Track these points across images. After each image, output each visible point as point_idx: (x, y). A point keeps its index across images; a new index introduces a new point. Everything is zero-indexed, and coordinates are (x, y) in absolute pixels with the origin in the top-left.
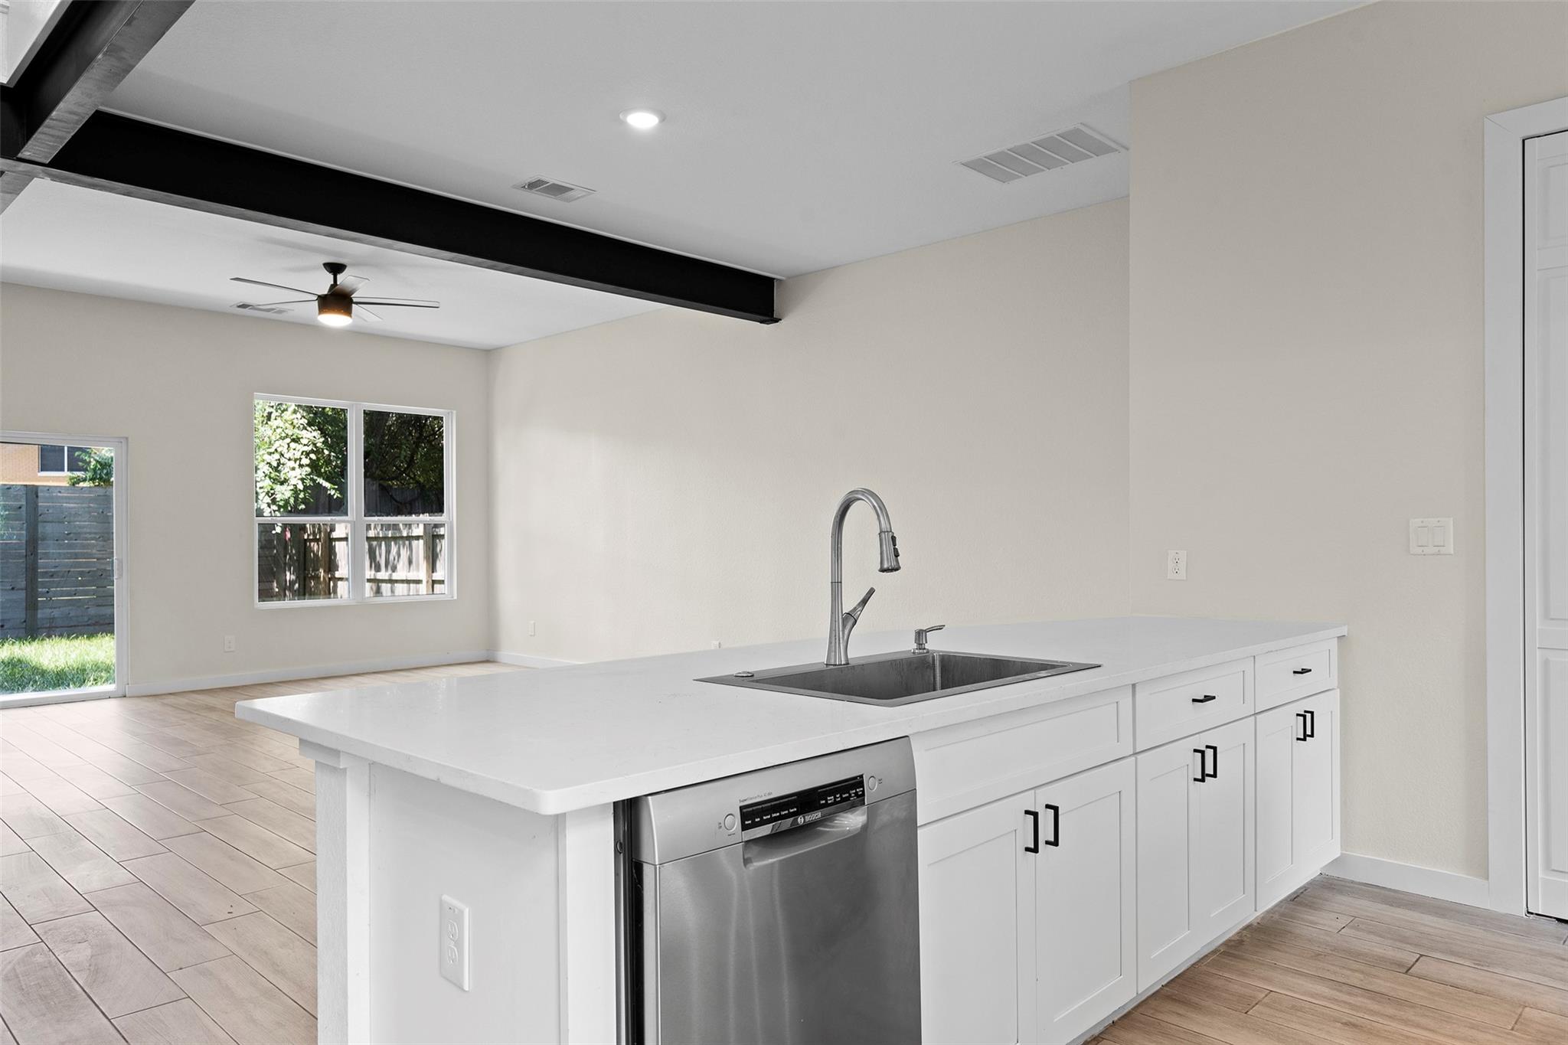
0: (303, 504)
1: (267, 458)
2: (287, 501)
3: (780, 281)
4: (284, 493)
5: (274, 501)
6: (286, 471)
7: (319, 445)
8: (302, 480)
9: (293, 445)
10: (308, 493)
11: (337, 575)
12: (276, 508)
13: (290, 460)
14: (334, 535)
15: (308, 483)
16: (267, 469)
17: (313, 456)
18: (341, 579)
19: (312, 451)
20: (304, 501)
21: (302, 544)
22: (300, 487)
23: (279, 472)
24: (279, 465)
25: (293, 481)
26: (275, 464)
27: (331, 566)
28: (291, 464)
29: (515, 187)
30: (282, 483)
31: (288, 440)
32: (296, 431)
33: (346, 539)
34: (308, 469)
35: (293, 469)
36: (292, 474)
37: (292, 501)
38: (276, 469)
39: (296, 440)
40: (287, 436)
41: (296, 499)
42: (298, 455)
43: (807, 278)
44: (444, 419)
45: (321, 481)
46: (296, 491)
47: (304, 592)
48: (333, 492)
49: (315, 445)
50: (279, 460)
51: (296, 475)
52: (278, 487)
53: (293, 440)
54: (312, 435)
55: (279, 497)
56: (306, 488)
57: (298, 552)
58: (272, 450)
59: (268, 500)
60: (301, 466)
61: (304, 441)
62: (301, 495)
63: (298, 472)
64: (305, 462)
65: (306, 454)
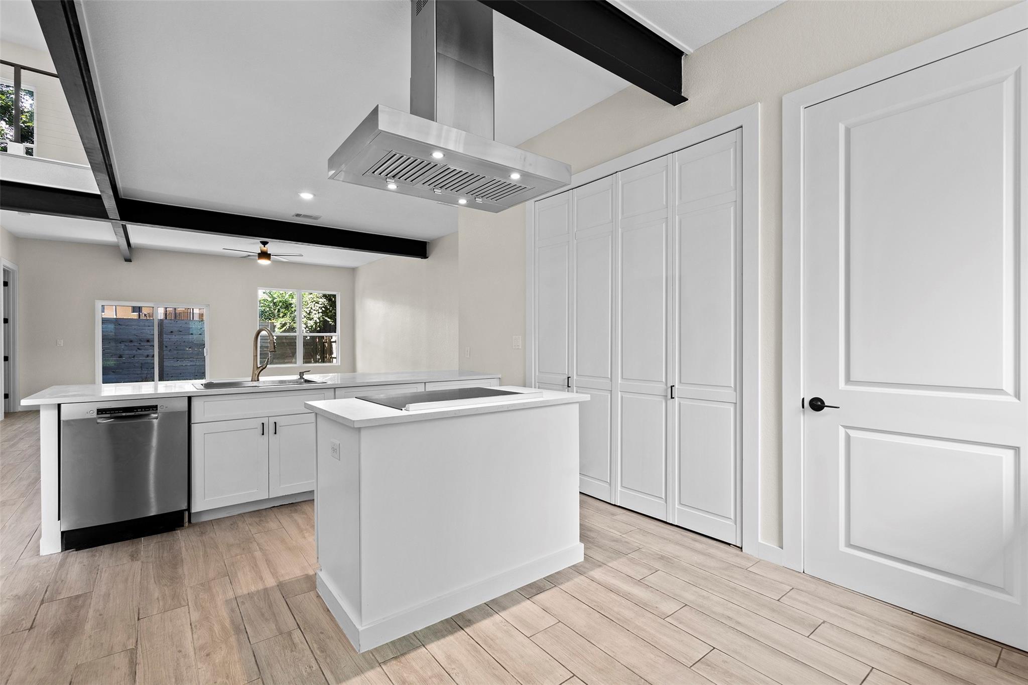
1: (306, 309)
2: (312, 326)
3: (429, 242)
4: (311, 323)
5: (307, 327)
6: (313, 315)
7: (326, 304)
8: (319, 318)
9: (316, 304)
10: (321, 323)
11: (333, 356)
12: (308, 329)
13: (315, 310)
14: (332, 340)
15: (321, 319)
16: (305, 314)
17: (323, 309)
18: (334, 358)
19: (323, 307)
20: (319, 326)
21: (322, 344)
22: (318, 321)
24: (310, 312)
25: (315, 319)
26: (308, 312)
27: (331, 353)
28: (315, 312)
29: (293, 216)
30: (310, 320)
31: (314, 303)
32: (318, 299)
33: (335, 342)
34: (321, 314)
35: (316, 314)
36: (315, 316)
37: (314, 326)
38: (309, 314)
39: (317, 303)
41: (316, 326)
42: (318, 308)
43: (435, 241)
44: (337, 295)
45: (326, 318)
46: (316, 323)
47: (323, 361)
48: (331, 323)
49: (324, 304)
50: (310, 310)
51: (316, 317)
52: (309, 321)
53: (316, 303)
54: (323, 300)
55: (309, 325)
56: (320, 321)
57: (321, 347)
58: (308, 307)
59: (305, 326)
60: (319, 313)
61: (320, 303)
62: (318, 324)
63: (317, 315)
64: (320, 311)
65: (321, 308)
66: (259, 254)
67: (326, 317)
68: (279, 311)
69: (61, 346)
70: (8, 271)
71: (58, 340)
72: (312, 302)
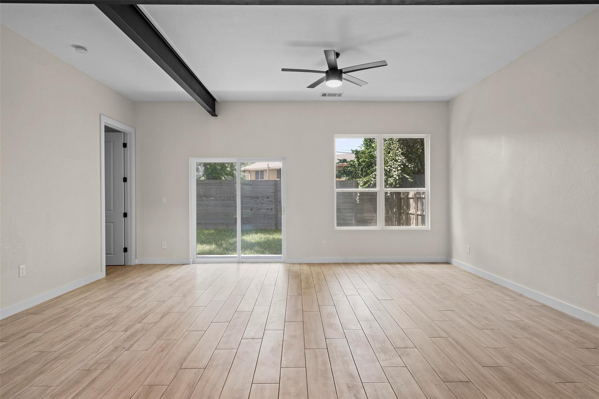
0: (398, 185)
1: (386, 168)
4: (391, 181)
5: (387, 184)
6: (392, 172)
8: (398, 176)
9: (395, 163)
10: (400, 180)
11: (410, 212)
13: (394, 168)
14: (409, 196)
15: (400, 176)
16: (385, 172)
17: (402, 166)
19: (402, 164)
20: (399, 183)
21: (400, 200)
22: (397, 178)
23: (390, 173)
24: (390, 170)
25: (395, 176)
27: (408, 209)
28: (394, 170)
30: (391, 177)
31: (393, 161)
32: (397, 157)
34: (400, 171)
36: (395, 173)
37: (394, 183)
38: (389, 172)
39: (396, 161)
40: (393, 159)
41: (396, 182)
42: (397, 166)
44: (425, 139)
46: (396, 180)
48: (410, 179)
49: (403, 162)
50: (390, 168)
52: (389, 179)
54: (402, 158)
56: (399, 178)
58: (388, 165)
59: (385, 183)
60: (398, 170)
61: (399, 161)
62: (398, 182)
63: (397, 172)
64: (399, 168)
65: (400, 166)
66: (327, 72)
67: (405, 174)
68: (362, 170)
69: (165, 204)
70: (126, 133)
71: (163, 198)
72: (392, 160)
